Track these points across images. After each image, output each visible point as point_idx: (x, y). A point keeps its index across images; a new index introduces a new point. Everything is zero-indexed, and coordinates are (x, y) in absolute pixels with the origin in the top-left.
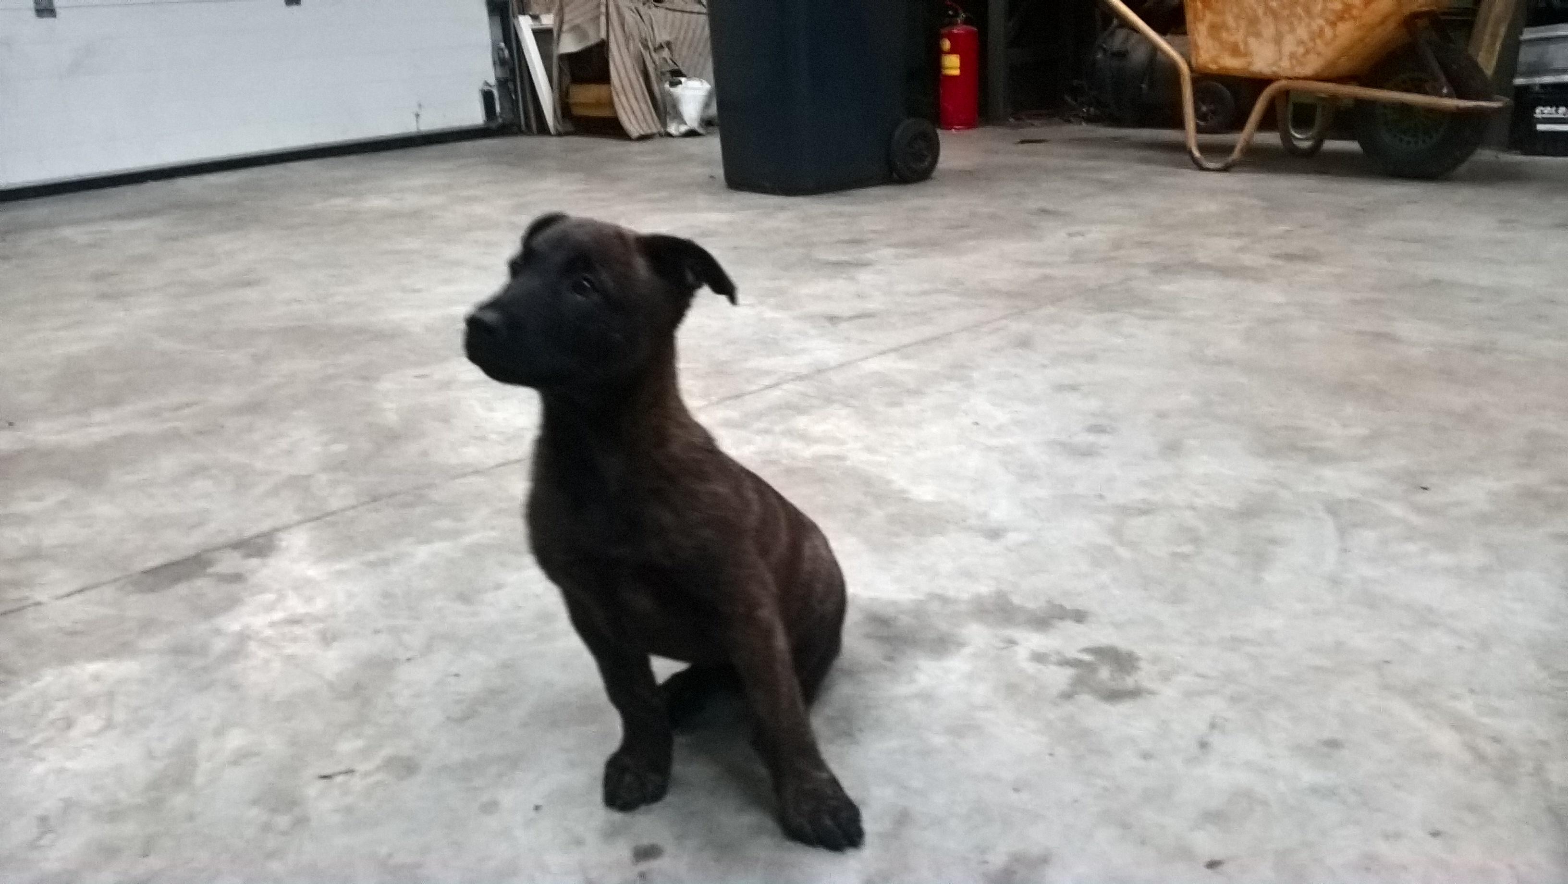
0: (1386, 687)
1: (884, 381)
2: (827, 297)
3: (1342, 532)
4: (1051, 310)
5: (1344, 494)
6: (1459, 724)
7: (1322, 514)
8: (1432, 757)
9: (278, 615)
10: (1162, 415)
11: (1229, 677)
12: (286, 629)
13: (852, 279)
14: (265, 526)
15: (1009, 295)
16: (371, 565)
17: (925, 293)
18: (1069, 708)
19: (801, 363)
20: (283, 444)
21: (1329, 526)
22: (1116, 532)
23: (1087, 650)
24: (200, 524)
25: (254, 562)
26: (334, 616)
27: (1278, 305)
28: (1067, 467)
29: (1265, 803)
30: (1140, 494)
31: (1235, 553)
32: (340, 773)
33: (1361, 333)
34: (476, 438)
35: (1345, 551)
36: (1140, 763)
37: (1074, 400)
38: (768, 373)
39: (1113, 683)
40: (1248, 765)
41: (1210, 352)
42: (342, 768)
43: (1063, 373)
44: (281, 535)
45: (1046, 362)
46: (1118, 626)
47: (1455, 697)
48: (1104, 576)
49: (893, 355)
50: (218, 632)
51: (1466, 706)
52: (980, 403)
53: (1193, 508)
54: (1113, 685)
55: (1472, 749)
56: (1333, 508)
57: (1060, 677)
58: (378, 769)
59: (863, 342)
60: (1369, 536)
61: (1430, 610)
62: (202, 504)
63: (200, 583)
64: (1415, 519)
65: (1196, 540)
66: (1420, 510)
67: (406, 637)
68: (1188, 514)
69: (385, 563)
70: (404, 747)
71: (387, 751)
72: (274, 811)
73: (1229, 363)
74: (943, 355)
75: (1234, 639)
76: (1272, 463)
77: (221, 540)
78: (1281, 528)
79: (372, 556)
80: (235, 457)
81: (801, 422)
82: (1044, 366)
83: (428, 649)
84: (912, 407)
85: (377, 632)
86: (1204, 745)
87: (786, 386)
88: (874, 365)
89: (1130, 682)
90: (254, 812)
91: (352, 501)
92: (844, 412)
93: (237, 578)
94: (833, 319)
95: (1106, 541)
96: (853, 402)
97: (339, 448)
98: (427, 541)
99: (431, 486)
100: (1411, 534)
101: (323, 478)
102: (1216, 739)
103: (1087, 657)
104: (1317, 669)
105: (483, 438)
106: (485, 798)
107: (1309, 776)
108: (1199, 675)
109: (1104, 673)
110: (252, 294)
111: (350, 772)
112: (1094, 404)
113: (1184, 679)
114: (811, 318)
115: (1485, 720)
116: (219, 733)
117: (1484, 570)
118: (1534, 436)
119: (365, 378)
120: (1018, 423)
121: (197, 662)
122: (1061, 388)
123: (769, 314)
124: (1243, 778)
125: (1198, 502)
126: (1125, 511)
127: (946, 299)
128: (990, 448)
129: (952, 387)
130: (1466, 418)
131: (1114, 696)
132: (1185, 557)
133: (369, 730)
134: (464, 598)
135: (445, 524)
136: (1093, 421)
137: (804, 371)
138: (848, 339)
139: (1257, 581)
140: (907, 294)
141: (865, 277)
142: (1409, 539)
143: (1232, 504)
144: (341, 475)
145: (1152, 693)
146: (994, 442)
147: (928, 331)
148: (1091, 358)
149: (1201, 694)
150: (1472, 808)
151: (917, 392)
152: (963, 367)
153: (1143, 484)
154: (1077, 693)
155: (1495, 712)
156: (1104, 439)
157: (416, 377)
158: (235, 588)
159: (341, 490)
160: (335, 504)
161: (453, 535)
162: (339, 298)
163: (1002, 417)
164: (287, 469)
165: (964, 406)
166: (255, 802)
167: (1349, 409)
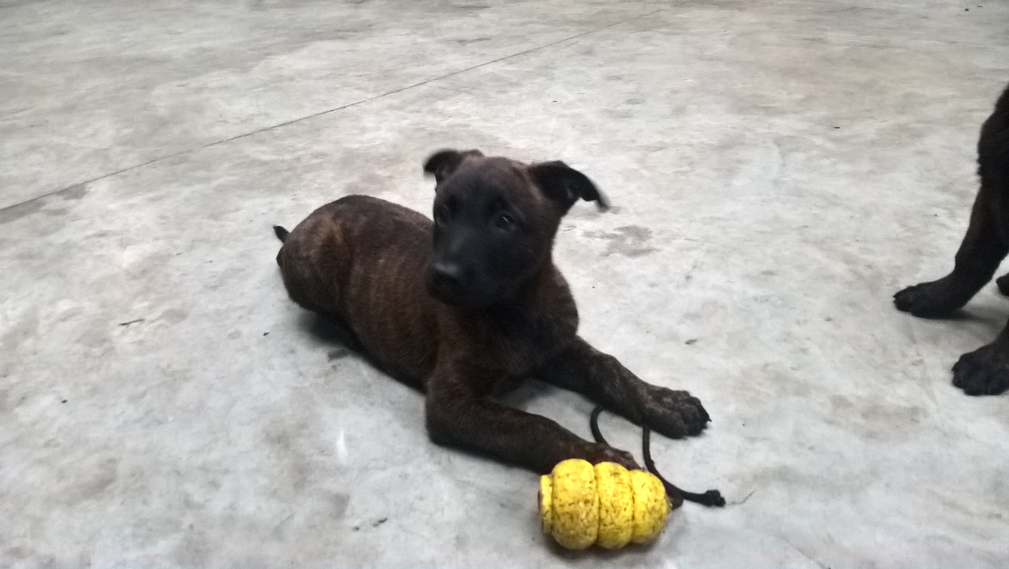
0: (806, 241)
1: (496, 78)
2: (459, 29)
3: (783, 155)
4: (607, 31)
5: (785, 133)
6: (848, 260)
7: (771, 144)
8: (829, 278)
9: (90, 232)
10: (675, 92)
11: (707, 239)
12: (96, 240)
13: (476, 16)
14: (79, 180)
15: (580, 23)
16: (153, 200)
17: (524, 24)
18: (607, 261)
19: (441, 69)
20: (89, 130)
21: (776, 151)
22: (641, 161)
23: (620, 229)
24: (34, 181)
25: (72, 202)
26: (128, 231)
27: (753, 24)
28: (612, 125)
29: (723, 307)
30: (658, 138)
31: (715, 170)
32: (134, 322)
33: (806, 39)
34: (219, 122)
35: (784, 165)
36: (648, 289)
37: (619, 86)
38: (419, 76)
39: (634, 246)
40: (714, 287)
41: (707, 53)
42: (136, 318)
43: (614, 69)
44: (89, 185)
45: (602, 63)
46: (638, 214)
47: (847, 244)
48: (632, 187)
49: (502, 63)
50: (50, 244)
51: (853, 249)
52: (558, 89)
53: (690, 145)
54: (634, 247)
55: (855, 272)
56: (778, 141)
57: (602, 245)
58: (160, 318)
59: (482, 55)
60: (800, 156)
61: (835, 196)
62: (36, 169)
63: (35, 216)
64: (830, 145)
65: (691, 164)
66: (834, 140)
67: (177, 242)
68: (688, 148)
69: (160, 199)
70: (176, 304)
71: (166, 307)
72: (91, 346)
73: (719, 59)
74: (534, 61)
75: (712, 218)
76: (742, 117)
77: (49, 190)
78: (744, 154)
79: (152, 195)
80: (56, 140)
81: (440, 105)
82: (600, 65)
83: (192, 246)
84: (514, 93)
85: (157, 239)
86: (688, 278)
87: (430, 84)
88: (489, 69)
89: (645, 245)
90: (79, 346)
91: (137, 162)
92: (469, 98)
93: (61, 212)
94: (462, 42)
95: (635, 166)
96: (475, 91)
97: (126, 131)
98: (189, 185)
99: (190, 151)
100: (827, 154)
101: (118, 149)
102: (696, 274)
103: (618, 233)
104: (762, 232)
105: (225, 122)
106: (231, 331)
107: (752, 292)
108: (688, 239)
109: (629, 241)
110: (64, 40)
111: (141, 320)
112: (631, 87)
113: (678, 242)
114: (447, 41)
115: (864, 257)
116: (52, 303)
117: (871, 172)
118: (908, 96)
119: (144, 88)
120: (580, 100)
121: (35, 263)
122: (610, 78)
123: (420, 40)
124: (711, 294)
125: (694, 141)
126: (649, 149)
127: (537, 27)
128: (564, 116)
129: (540, 80)
130: (866, 87)
131: (635, 253)
132: (683, 173)
133: (153, 296)
134: (215, 217)
135: (201, 174)
136: (631, 97)
137: (443, 74)
138: (473, 53)
139: (727, 185)
140: (513, 25)
141: (484, 15)
142: (826, 157)
143: (715, 142)
144: (129, 148)
145: (658, 250)
146: (567, 112)
147: (525, 47)
148: (632, 59)
149: (688, 249)
150: (852, 304)
151: (517, 84)
152: (547, 67)
153: (661, 133)
154: (612, 253)
155: (870, 252)
156: (637, 107)
157: (178, 86)
158: (60, 218)
159: (130, 156)
160: (126, 164)
161: (207, 180)
162: (125, 40)
163: (571, 97)
164: (93, 145)
165: (547, 91)
166: (78, 341)
167: (793, 84)
